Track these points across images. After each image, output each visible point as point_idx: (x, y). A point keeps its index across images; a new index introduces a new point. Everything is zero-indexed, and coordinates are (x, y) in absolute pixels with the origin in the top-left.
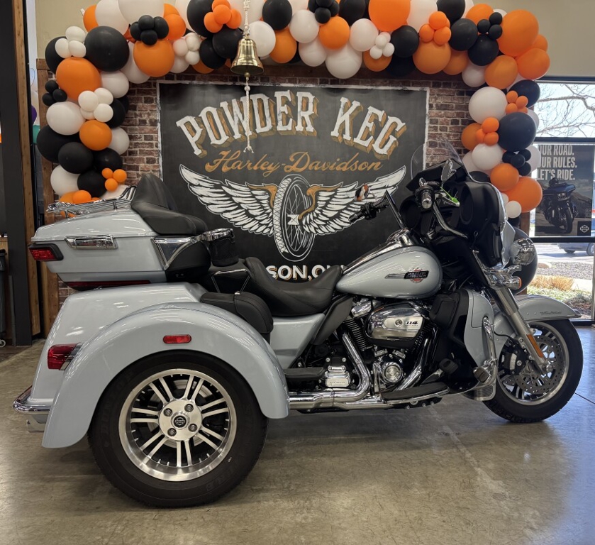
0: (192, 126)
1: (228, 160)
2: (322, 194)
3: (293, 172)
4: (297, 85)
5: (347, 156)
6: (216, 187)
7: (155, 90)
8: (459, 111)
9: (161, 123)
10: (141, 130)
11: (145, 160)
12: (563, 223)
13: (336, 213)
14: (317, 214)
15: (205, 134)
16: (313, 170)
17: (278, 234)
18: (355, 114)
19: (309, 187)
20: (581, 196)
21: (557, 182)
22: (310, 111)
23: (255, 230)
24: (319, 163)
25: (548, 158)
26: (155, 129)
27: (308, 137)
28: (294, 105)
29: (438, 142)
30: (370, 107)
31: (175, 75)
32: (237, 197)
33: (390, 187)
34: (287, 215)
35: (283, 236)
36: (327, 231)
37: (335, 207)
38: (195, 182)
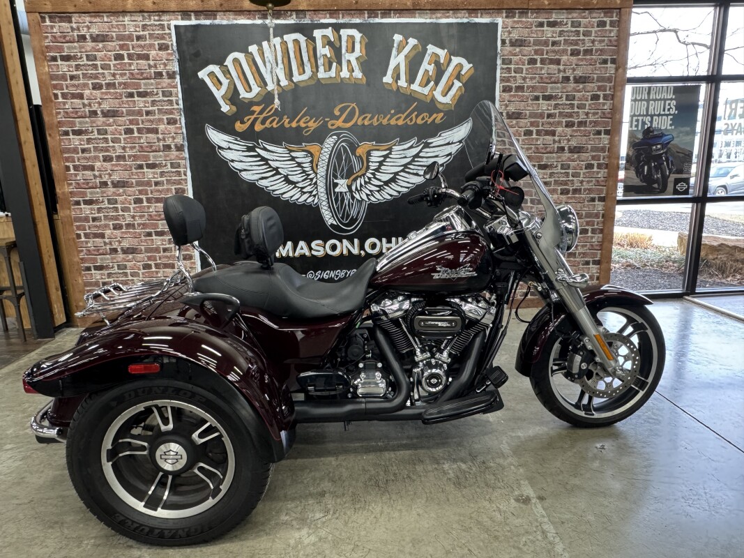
0: (217, 77)
1: (262, 117)
2: (375, 153)
3: (339, 128)
4: (341, 21)
5: (403, 106)
6: (250, 149)
7: (170, 34)
8: (536, 48)
9: (180, 74)
10: (158, 84)
11: (165, 121)
12: (656, 181)
13: (392, 176)
14: (369, 179)
15: (233, 87)
16: (363, 125)
17: (324, 203)
18: (412, 55)
19: (359, 146)
20: (680, 148)
21: (653, 132)
22: (357, 52)
23: (297, 200)
24: (369, 116)
25: (643, 102)
26: (174, 82)
27: (356, 85)
28: (338, 46)
29: (514, 86)
30: (430, 45)
31: (192, 14)
32: (274, 160)
33: (455, 143)
34: (333, 180)
35: (329, 205)
36: (382, 199)
37: (389, 169)
38: (224, 145)
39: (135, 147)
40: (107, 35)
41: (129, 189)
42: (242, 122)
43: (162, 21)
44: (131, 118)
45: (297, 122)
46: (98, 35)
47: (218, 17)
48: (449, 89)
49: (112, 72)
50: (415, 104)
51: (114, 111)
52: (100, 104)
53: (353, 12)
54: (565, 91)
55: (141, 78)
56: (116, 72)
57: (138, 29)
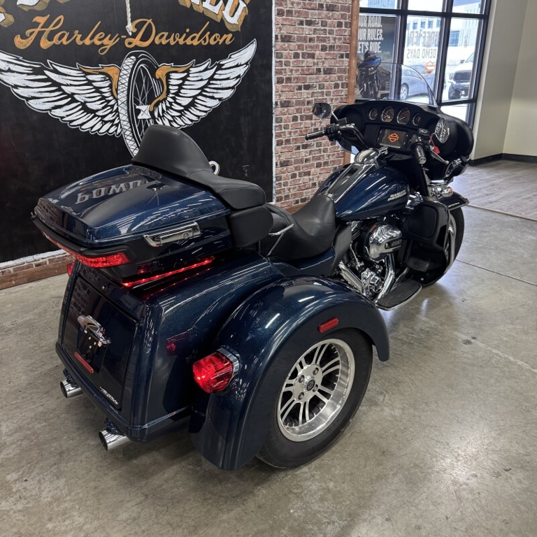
1: (48, 30)
2: (174, 76)
3: (136, 47)
6: (36, 72)
13: (191, 99)
14: (170, 103)
16: (161, 44)
17: (128, 133)
19: (158, 68)
20: (384, 70)
21: (369, 55)
23: (98, 130)
24: (166, 34)
25: (364, 30)
29: (285, 9)
32: (67, 85)
33: (243, 65)
34: (135, 106)
35: (133, 135)
36: (184, 124)
37: (188, 92)
38: (2, 65)
42: (24, 37)
45: (91, 39)
48: (236, 10)
50: (208, 23)
54: (320, 17)
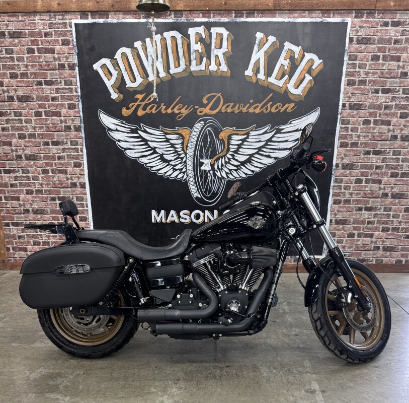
0: (108, 69)
1: (143, 103)
2: (235, 137)
3: (206, 115)
4: (212, 20)
5: (260, 96)
6: (133, 131)
7: (71, 31)
8: (380, 46)
9: (79, 66)
10: (61, 74)
11: (67, 106)
13: (248, 157)
14: (229, 159)
15: (121, 78)
16: (226, 112)
17: (191, 179)
18: (270, 51)
19: (222, 131)
22: (225, 48)
24: (232, 104)
26: (74, 73)
27: (221, 77)
28: (208, 43)
29: (357, 80)
30: (287, 42)
31: (89, 14)
32: (152, 141)
34: (199, 160)
36: (238, 176)
37: (246, 151)
38: (113, 127)
39: (43, 127)
40: (21, 32)
41: (39, 162)
42: (128, 108)
43: (64, 19)
44: (39, 102)
45: (172, 109)
46: (14, 32)
47: (110, 16)
48: (301, 82)
49: (25, 63)
50: (272, 94)
51: (26, 97)
52: (16, 90)
53: (222, 12)
54: (402, 85)
55: (48, 69)
56: (28, 64)
57: (45, 27)
